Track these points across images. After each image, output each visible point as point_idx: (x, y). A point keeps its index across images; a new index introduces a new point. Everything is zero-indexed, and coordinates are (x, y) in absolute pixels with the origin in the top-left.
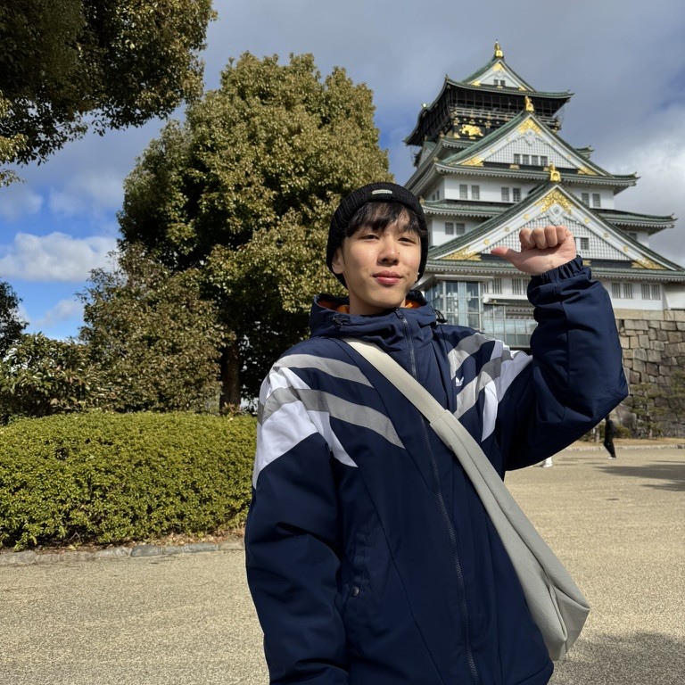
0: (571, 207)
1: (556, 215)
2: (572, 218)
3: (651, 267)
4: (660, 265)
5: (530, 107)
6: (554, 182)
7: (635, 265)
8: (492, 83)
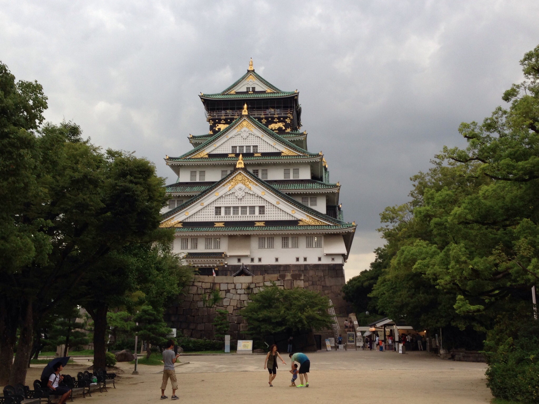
0: (250, 185)
1: (240, 192)
2: (251, 193)
3: (313, 224)
4: (321, 222)
5: (245, 112)
6: (239, 168)
7: (301, 223)
8: (245, 90)
